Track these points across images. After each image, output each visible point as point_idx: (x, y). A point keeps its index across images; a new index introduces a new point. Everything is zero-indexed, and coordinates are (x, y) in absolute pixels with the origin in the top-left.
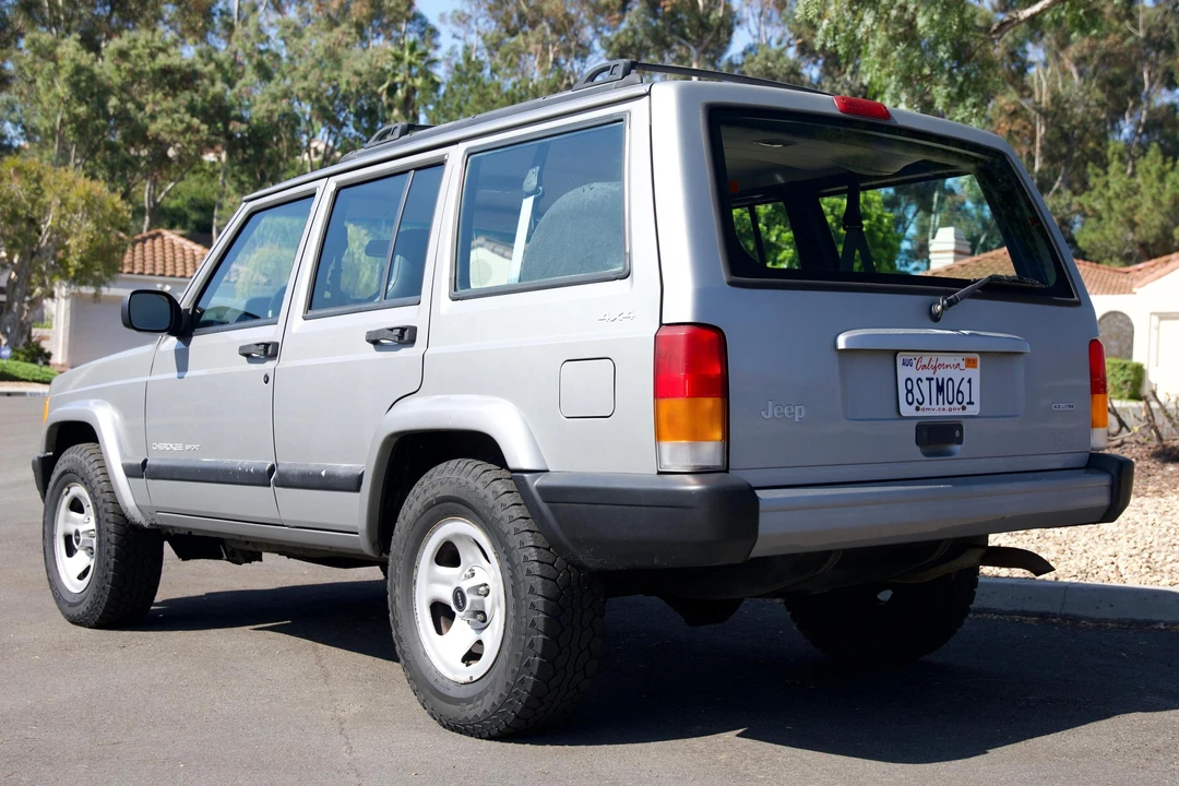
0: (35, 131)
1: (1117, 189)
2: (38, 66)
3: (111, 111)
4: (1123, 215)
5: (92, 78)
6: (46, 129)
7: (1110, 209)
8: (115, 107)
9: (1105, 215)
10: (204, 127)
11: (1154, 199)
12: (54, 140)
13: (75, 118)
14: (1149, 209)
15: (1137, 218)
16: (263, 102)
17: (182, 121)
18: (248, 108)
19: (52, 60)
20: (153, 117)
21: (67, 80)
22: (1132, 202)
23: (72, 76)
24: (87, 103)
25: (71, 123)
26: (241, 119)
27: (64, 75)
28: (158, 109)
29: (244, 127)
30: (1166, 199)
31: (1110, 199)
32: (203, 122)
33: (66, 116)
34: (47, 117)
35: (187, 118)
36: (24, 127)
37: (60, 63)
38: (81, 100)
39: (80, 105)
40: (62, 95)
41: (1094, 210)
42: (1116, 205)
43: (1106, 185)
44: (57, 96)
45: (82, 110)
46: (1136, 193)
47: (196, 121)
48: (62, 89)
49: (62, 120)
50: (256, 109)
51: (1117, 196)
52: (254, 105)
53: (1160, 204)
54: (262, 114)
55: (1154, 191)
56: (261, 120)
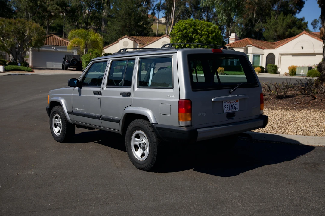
0: (20, 9)
1: (273, 23)
3: (38, 4)
4: (274, 29)
6: (23, 9)
7: (271, 27)
8: (39, 4)
9: (270, 29)
10: (60, 8)
11: (281, 25)
12: (25, 11)
13: (30, 6)
14: (280, 28)
15: (277, 30)
16: (74, 2)
17: (55, 7)
18: (71, 3)
20: (48, 6)
22: (276, 26)
24: (32, 2)
25: (29, 7)
26: (69, 6)
28: (49, 4)
29: (70, 8)
30: (284, 25)
31: (271, 25)
32: (60, 7)
33: (28, 6)
34: (23, 6)
35: (56, 6)
36: (17, 8)
39: (31, 3)
41: (267, 28)
42: (273, 27)
43: (270, 22)
45: (31, 4)
46: (277, 24)
47: (58, 7)
49: (27, 7)
50: (72, 4)
51: (273, 24)
52: (72, 3)
53: (283, 26)
54: (74, 5)
55: (281, 23)
56: (74, 6)
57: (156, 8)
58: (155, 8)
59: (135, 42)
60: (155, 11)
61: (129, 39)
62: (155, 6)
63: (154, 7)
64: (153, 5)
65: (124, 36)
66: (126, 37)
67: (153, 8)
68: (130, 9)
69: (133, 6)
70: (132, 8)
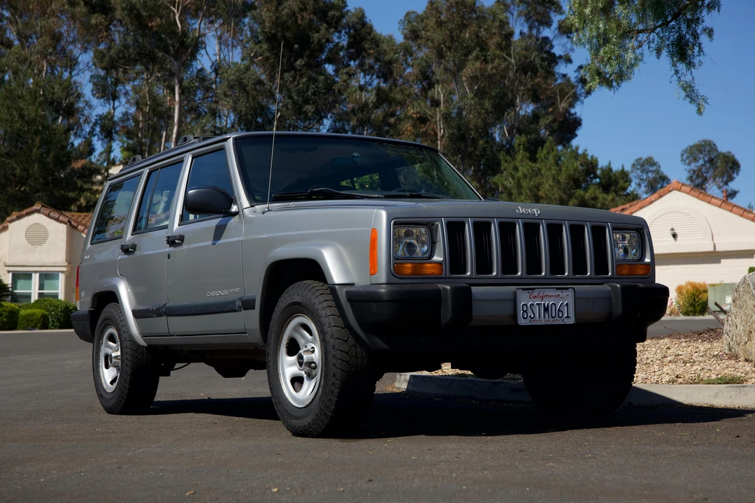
1: (525, 171)
4: (531, 191)
7: (519, 186)
9: (514, 191)
11: (554, 179)
14: (550, 185)
15: (541, 193)
22: (537, 180)
30: (562, 178)
31: (519, 179)
41: (506, 188)
42: (524, 184)
43: (516, 169)
46: (537, 175)
51: (525, 176)
53: (559, 182)
55: (554, 172)
57: (98, 129)
58: (93, 129)
59: (72, 227)
60: (95, 139)
61: (48, 216)
62: (95, 124)
63: (91, 125)
64: (87, 121)
65: (33, 205)
66: (38, 211)
67: (87, 128)
68: (27, 122)
69: (36, 111)
70: (34, 120)
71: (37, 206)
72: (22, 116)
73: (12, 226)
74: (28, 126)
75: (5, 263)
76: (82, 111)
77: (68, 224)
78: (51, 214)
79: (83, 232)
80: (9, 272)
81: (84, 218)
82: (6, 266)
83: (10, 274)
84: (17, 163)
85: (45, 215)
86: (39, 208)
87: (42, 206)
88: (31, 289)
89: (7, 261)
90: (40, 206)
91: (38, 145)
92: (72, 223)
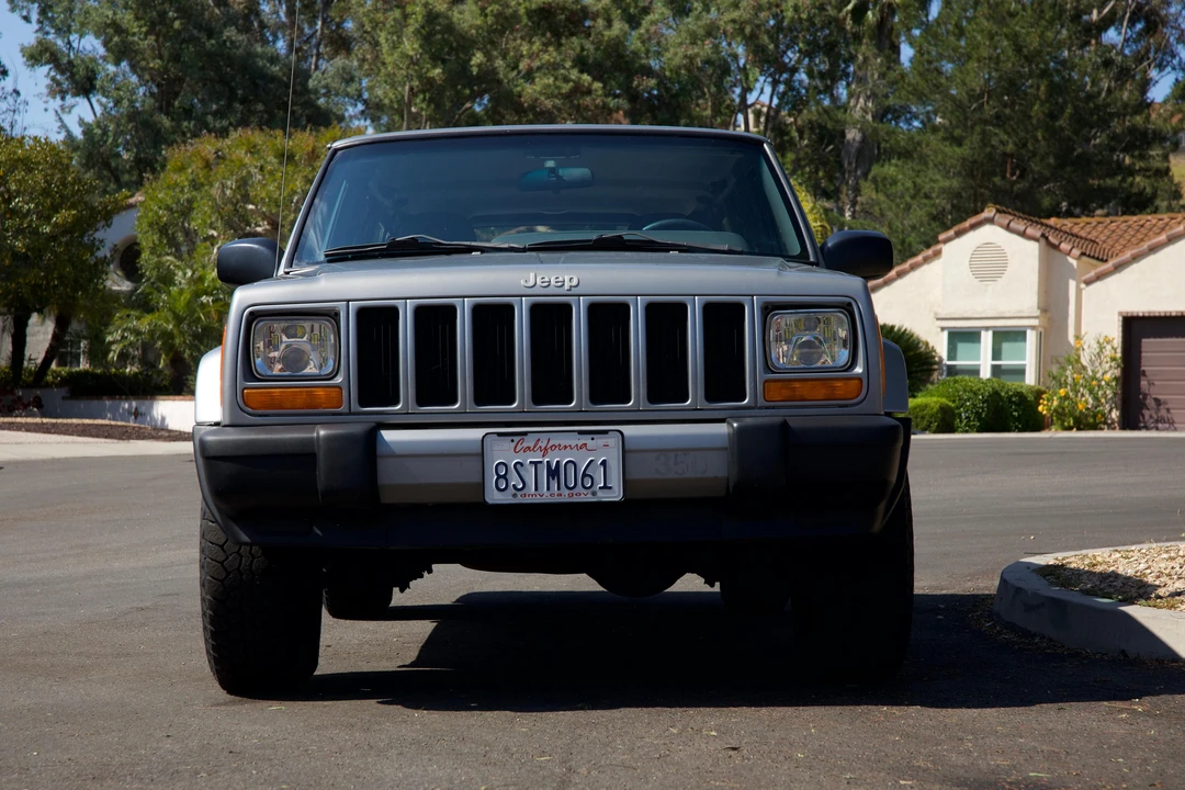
0: (379, 107)
2: (380, 16)
3: (475, 71)
5: (450, 28)
6: (391, 101)
8: (479, 66)
10: (597, 85)
12: (402, 117)
13: (428, 84)
16: (681, 44)
17: (566, 80)
18: (658, 54)
19: (398, 7)
20: (529, 76)
21: (417, 32)
23: (423, 27)
24: (444, 61)
25: (424, 92)
26: (647, 71)
27: (414, 24)
28: (536, 64)
29: (653, 82)
32: (595, 79)
33: (416, 83)
34: (393, 86)
35: (574, 74)
36: (365, 102)
37: (409, 9)
38: (436, 59)
39: (435, 67)
40: (411, 53)
44: (405, 56)
45: (436, 72)
47: (586, 78)
48: (410, 46)
49: (411, 89)
50: (668, 55)
52: (667, 50)
54: (677, 61)
56: (676, 71)
59: (1050, 246)
61: (1007, 228)
65: (982, 211)
66: (991, 221)
68: (1026, 57)
69: (1042, 36)
70: (1039, 53)
71: (989, 212)
72: (1018, 49)
73: (946, 249)
74: (1030, 65)
75: (936, 314)
76: (1177, 20)
77: (1043, 241)
78: (1012, 225)
79: (1069, 253)
80: (943, 329)
81: (1094, 228)
82: (938, 319)
83: (946, 333)
84: (1008, 134)
85: (1002, 226)
86: (992, 214)
87: (998, 211)
88: (979, 360)
89: (940, 311)
90: (994, 210)
91: (1043, 97)
92: (1050, 238)
